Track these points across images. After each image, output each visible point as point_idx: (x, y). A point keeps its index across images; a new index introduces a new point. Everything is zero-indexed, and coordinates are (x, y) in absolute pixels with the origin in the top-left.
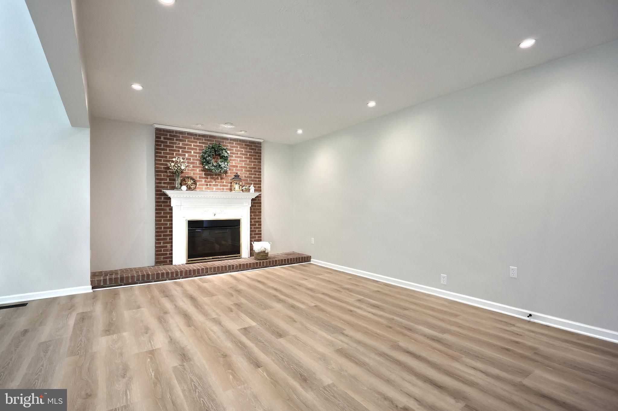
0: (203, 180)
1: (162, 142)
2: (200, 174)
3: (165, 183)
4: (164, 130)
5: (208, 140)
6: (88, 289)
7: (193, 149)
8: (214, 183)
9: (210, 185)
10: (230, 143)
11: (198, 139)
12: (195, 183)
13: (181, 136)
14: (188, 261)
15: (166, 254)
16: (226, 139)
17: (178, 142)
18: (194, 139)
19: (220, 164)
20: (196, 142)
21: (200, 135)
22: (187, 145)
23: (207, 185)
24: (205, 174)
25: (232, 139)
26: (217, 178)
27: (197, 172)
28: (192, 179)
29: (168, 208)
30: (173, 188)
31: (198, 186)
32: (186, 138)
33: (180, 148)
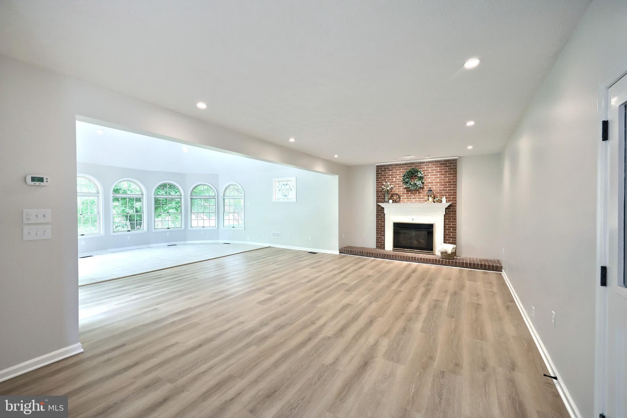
0: (405, 195)
1: (380, 173)
2: (403, 191)
3: (381, 199)
4: (381, 166)
5: (409, 167)
6: (337, 253)
7: (398, 175)
8: (413, 197)
9: (410, 198)
10: (426, 165)
11: (402, 167)
12: (399, 198)
13: (390, 167)
14: (394, 249)
15: (382, 243)
16: (424, 163)
17: (388, 172)
18: (399, 167)
19: (416, 182)
20: (401, 170)
21: (403, 164)
22: (394, 172)
23: (408, 198)
24: (407, 191)
25: (427, 162)
26: (416, 193)
27: (400, 189)
28: (397, 194)
29: (383, 214)
30: (385, 202)
31: (401, 199)
32: (394, 168)
33: (390, 175)
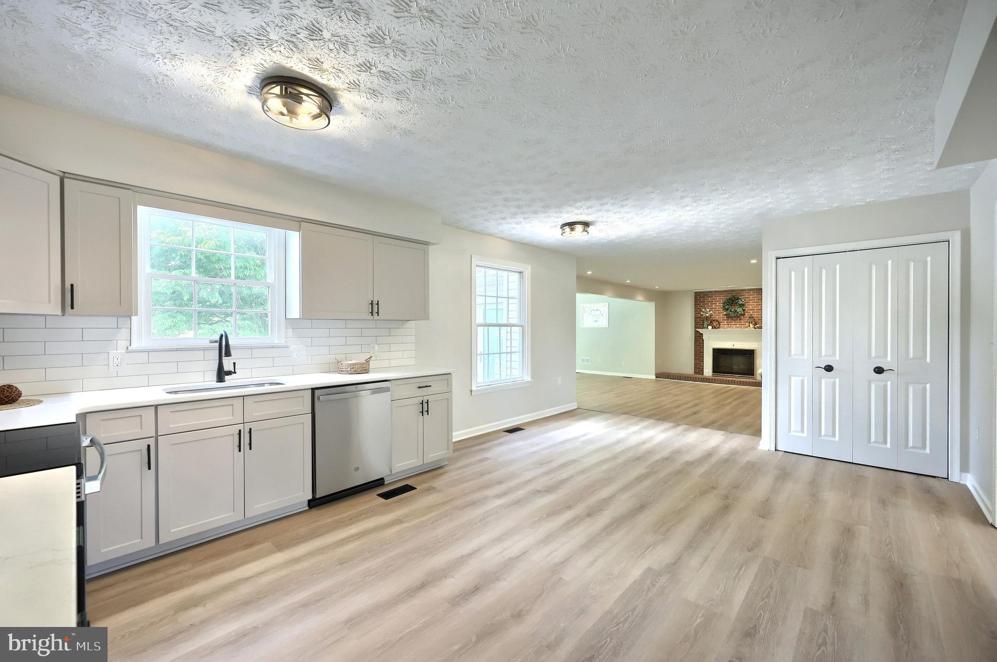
0: (725, 321)
1: (698, 300)
2: (723, 318)
3: (699, 325)
4: (699, 292)
5: (730, 294)
6: (654, 377)
7: (718, 301)
8: (734, 323)
9: (731, 325)
10: (747, 293)
11: (721, 294)
12: (719, 324)
13: (710, 294)
14: (713, 373)
15: (700, 368)
16: (745, 290)
17: (708, 298)
18: (719, 294)
19: (736, 309)
20: (721, 296)
21: (723, 291)
22: (714, 299)
23: (728, 325)
24: (727, 317)
25: (749, 290)
26: (737, 320)
27: (720, 315)
28: (717, 321)
29: (701, 340)
30: (703, 328)
31: (721, 325)
32: (714, 295)
33: (709, 302)
